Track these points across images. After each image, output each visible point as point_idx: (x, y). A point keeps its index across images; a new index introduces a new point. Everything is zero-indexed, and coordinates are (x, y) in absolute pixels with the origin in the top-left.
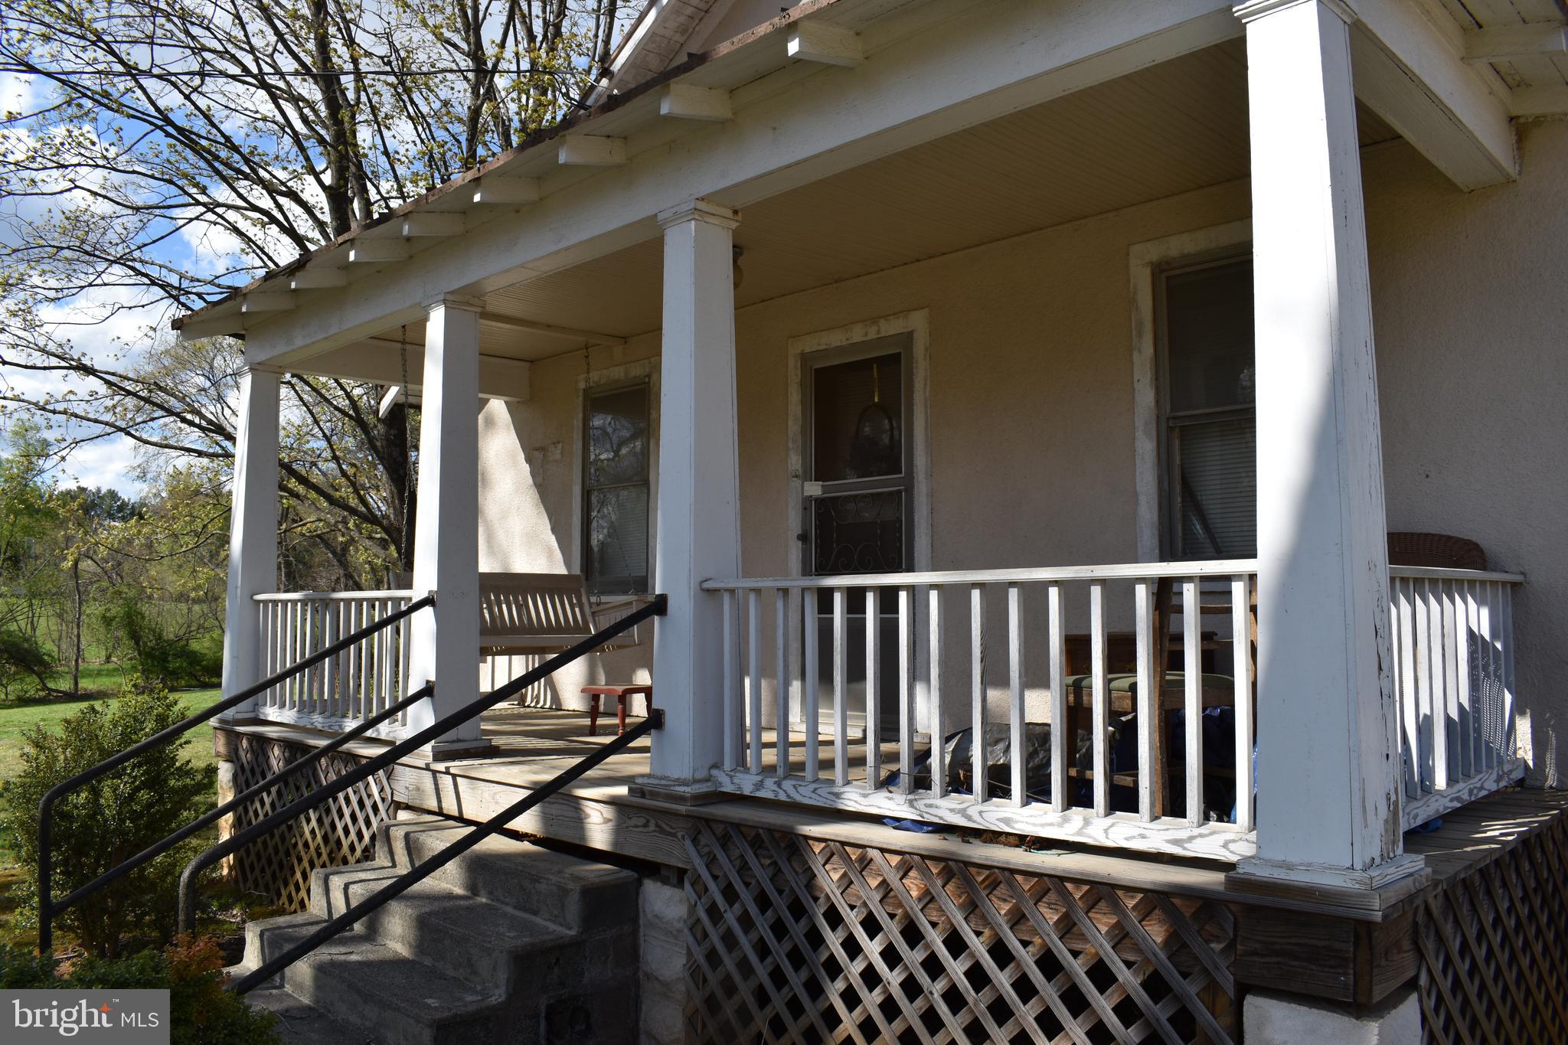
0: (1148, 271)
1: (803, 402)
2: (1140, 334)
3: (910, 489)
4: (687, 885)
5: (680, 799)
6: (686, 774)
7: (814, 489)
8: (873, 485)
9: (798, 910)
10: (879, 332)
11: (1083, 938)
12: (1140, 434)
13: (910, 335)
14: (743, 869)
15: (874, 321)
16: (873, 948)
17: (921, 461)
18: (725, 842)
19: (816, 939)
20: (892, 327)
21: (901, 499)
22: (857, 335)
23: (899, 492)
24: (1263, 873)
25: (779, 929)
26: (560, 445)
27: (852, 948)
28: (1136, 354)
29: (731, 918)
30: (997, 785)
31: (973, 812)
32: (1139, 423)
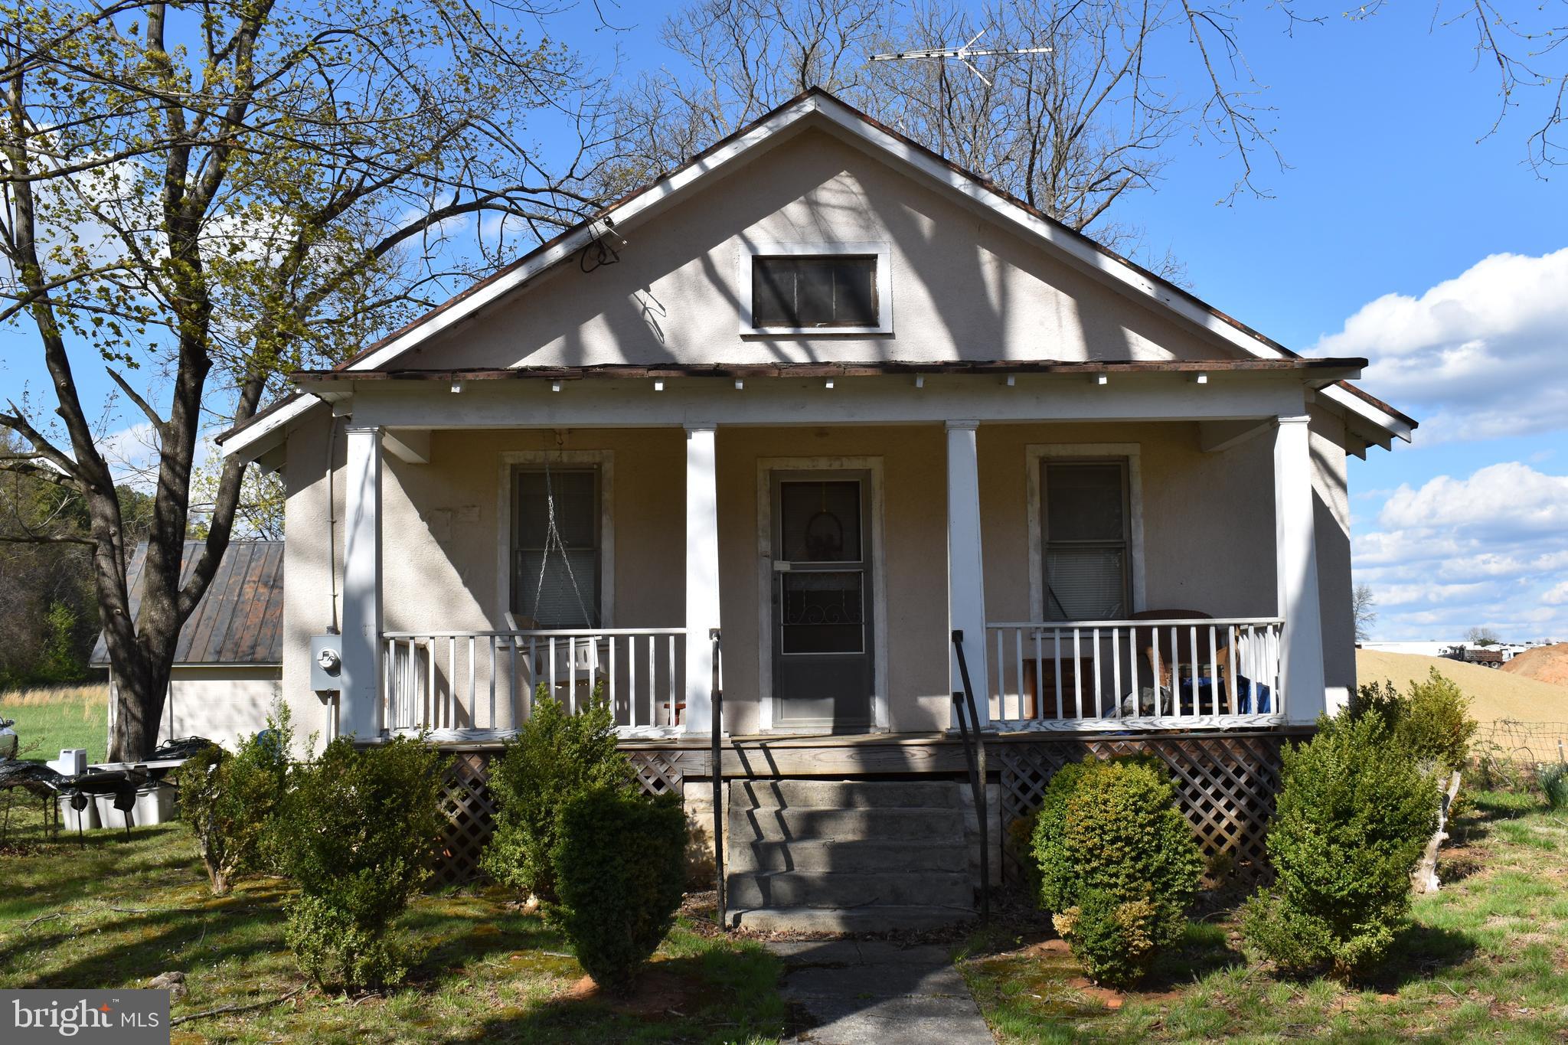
0: (1037, 461)
1: (772, 504)
2: (1032, 495)
3: (868, 572)
7: (784, 566)
8: (837, 567)
10: (842, 465)
12: (1031, 550)
13: (868, 472)
15: (838, 457)
17: (878, 553)
20: (856, 464)
21: (861, 578)
22: (823, 464)
23: (860, 573)
24: (1283, 724)
26: (477, 509)
28: (1029, 506)
30: (1168, 711)
31: (1157, 722)
32: (1031, 545)
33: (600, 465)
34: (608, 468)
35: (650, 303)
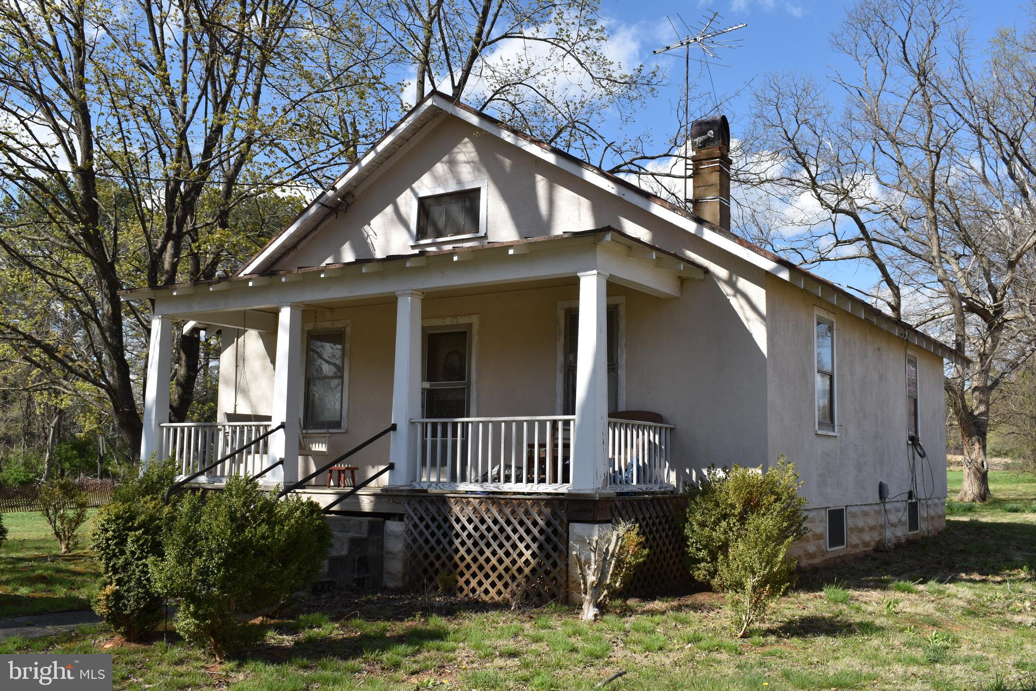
0: (563, 312)
2: (560, 335)
3: (469, 387)
4: (405, 519)
5: (403, 491)
6: (403, 484)
7: (426, 385)
8: (454, 385)
9: (446, 520)
10: (457, 321)
11: (531, 515)
12: (558, 372)
13: (471, 324)
14: (427, 510)
15: (456, 316)
16: (470, 527)
17: (474, 376)
18: (420, 503)
19: (452, 527)
20: (463, 320)
21: (465, 391)
22: (448, 321)
23: (464, 387)
24: (574, 492)
25: (439, 527)
27: (464, 528)
28: (558, 342)
29: (422, 526)
30: (508, 479)
31: (500, 487)
32: (558, 368)
33: (345, 328)
34: (348, 329)
35: (371, 233)
